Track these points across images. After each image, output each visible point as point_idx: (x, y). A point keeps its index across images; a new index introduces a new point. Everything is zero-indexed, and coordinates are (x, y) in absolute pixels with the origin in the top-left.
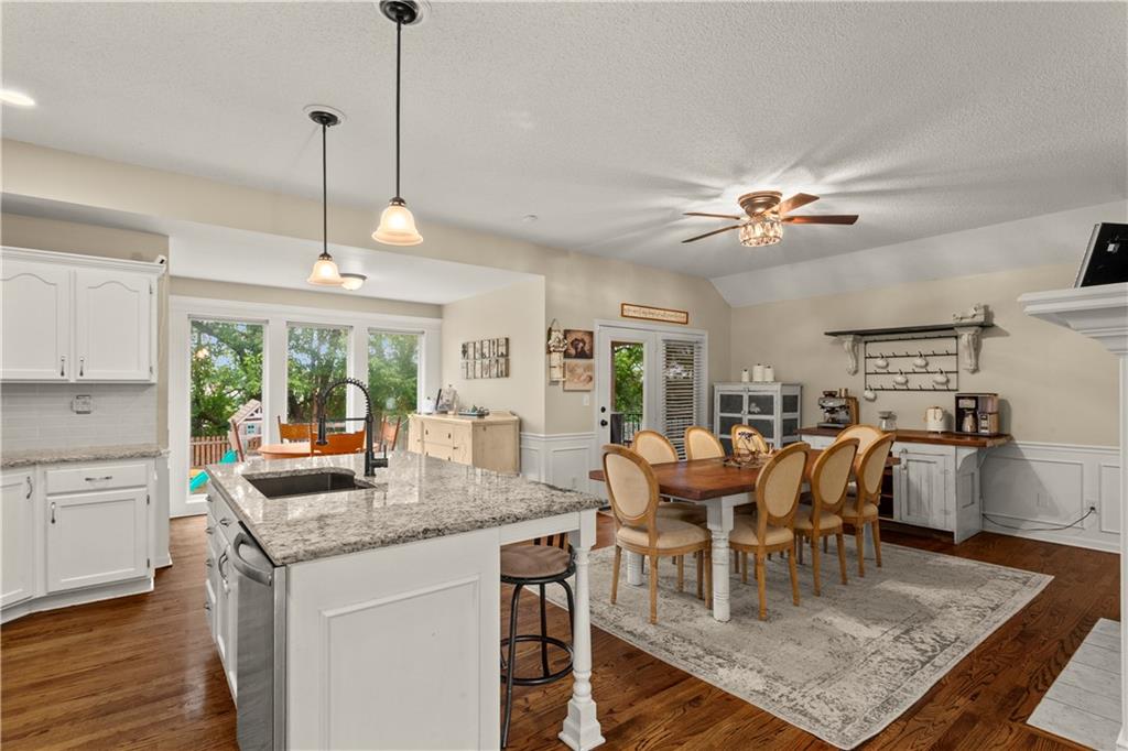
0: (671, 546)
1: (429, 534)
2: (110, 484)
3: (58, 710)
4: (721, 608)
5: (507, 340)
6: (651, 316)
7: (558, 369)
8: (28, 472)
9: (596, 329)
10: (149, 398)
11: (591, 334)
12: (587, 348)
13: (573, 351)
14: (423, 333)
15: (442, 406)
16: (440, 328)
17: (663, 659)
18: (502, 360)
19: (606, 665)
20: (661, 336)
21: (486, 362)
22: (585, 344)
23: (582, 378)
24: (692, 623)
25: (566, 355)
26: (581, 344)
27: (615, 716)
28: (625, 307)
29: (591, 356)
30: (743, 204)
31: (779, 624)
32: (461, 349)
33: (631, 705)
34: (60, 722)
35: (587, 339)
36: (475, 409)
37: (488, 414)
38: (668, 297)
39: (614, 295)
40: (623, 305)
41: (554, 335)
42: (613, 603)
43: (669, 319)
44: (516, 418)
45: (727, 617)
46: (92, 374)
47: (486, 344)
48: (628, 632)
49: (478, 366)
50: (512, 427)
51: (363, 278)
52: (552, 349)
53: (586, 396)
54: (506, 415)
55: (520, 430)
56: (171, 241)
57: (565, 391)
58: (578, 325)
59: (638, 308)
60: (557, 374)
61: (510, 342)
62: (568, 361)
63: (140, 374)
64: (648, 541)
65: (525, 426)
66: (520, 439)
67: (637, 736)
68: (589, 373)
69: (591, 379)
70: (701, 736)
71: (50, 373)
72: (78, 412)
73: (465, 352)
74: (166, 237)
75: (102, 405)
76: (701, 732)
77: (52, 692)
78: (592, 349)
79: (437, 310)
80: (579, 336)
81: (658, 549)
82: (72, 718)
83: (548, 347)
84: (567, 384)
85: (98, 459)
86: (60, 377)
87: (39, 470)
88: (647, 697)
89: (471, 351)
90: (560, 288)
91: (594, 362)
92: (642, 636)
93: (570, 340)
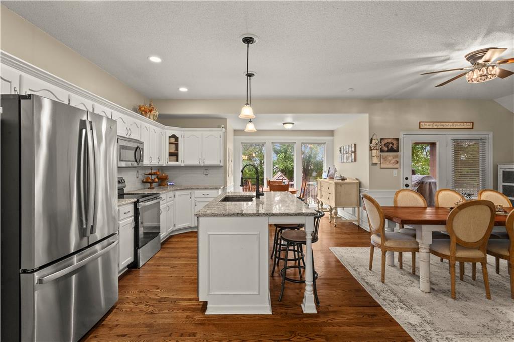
0: (393, 246)
1: (239, 215)
2: (208, 196)
3: (184, 254)
4: (423, 285)
5: (355, 145)
6: (442, 127)
7: (376, 158)
8: (190, 191)
9: (401, 137)
10: (222, 171)
11: (397, 140)
12: (394, 147)
13: (385, 149)
14: (325, 143)
15: (330, 175)
16: (333, 141)
17: (373, 297)
18: (353, 154)
19: (343, 291)
20: (450, 138)
21: (348, 155)
22: (393, 145)
23: (392, 162)
24: (406, 288)
25: (382, 151)
26: (391, 145)
27: (329, 308)
28: (421, 123)
29: (397, 151)
30: (468, 59)
31: (462, 303)
32: (339, 150)
33: (340, 307)
34: (183, 257)
35: (395, 142)
36: (341, 176)
37: (346, 179)
38: (456, 114)
39: (413, 118)
40: (420, 122)
41: (374, 142)
42: (371, 269)
43: (457, 127)
44: (358, 181)
45: (428, 290)
46: (207, 163)
47: (348, 146)
48: (366, 282)
49: (345, 157)
50: (355, 185)
51: (293, 124)
52: (372, 148)
53: (395, 171)
54: (354, 180)
55: (360, 187)
56: (228, 119)
57: (381, 168)
58: (389, 135)
59: (432, 123)
60: (375, 160)
61: (357, 145)
62: (382, 154)
63: (217, 163)
64: (381, 242)
65: (362, 185)
66: (360, 191)
67: (332, 317)
68: (397, 160)
69: (397, 162)
70: (362, 327)
71: (196, 163)
72: (206, 175)
73: (340, 151)
74: (226, 119)
75: (210, 172)
76: (363, 326)
77: (186, 250)
78: (398, 147)
79: (331, 133)
80: (389, 141)
81: (386, 247)
82: (185, 257)
83: (371, 147)
84: (382, 165)
85: (205, 188)
86: (199, 164)
87: (193, 190)
88: (350, 307)
89: (342, 150)
90: (378, 119)
91: (401, 153)
92: (372, 286)
93: (383, 143)
